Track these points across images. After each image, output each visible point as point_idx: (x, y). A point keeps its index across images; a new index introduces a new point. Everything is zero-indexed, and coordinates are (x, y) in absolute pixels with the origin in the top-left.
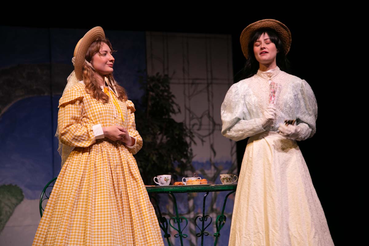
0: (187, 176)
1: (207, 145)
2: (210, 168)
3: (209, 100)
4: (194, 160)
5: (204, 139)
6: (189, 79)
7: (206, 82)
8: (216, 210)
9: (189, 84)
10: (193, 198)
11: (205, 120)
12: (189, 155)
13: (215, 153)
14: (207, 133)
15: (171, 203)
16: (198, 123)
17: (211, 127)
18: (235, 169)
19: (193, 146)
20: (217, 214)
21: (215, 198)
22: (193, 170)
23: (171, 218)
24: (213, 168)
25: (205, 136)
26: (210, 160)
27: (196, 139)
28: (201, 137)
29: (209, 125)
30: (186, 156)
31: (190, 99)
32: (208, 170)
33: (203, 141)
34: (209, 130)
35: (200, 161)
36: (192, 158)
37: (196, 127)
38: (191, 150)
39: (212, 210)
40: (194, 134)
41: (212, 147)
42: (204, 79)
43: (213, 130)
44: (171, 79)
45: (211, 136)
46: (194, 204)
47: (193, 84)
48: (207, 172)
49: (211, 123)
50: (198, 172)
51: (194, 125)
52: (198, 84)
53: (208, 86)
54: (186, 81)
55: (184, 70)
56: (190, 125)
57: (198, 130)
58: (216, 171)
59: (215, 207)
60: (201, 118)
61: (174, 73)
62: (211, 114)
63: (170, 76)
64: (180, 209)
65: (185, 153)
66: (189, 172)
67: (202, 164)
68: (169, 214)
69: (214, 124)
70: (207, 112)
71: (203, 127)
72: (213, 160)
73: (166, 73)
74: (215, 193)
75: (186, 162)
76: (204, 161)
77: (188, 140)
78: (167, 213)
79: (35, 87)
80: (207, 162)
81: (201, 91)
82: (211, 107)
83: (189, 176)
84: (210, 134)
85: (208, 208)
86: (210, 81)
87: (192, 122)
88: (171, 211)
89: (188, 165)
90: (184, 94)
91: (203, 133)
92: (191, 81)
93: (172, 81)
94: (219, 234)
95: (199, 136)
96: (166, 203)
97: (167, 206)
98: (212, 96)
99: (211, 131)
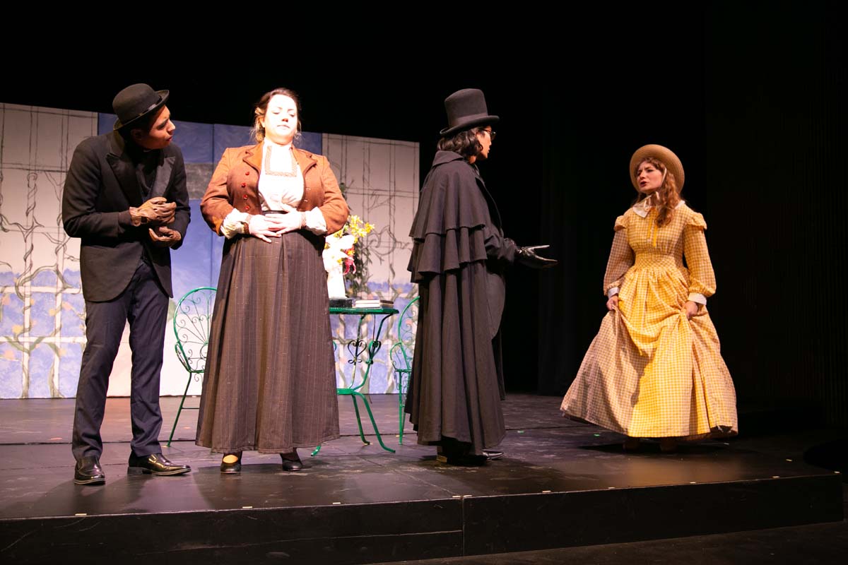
0: (361, 298)
1: (386, 264)
2: (389, 289)
3: (390, 214)
4: (370, 280)
5: (382, 258)
6: (369, 189)
7: (387, 193)
8: (392, 337)
9: (368, 194)
10: (367, 322)
11: (385, 237)
12: (363, 275)
13: (394, 273)
14: (386, 250)
15: (342, 327)
16: (377, 239)
17: (392, 245)
18: (416, 292)
19: (369, 266)
20: (393, 341)
21: (392, 324)
22: (368, 292)
23: (342, 343)
24: (391, 289)
25: (384, 255)
26: (389, 281)
27: (373, 257)
28: (380, 256)
29: (389, 242)
30: (359, 275)
31: (369, 212)
32: (386, 292)
33: (381, 259)
34: (389, 247)
35: (377, 282)
36: (369, 277)
37: (375, 244)
38: (366, 269)
39: (388, 336)
40: (370, 252)
41: (391, 266)
42: (386, 191)
43: (394, 248)
44: (348, 188)
45: (391, 254)
46: (368, 329)
47: (373, 195)
48: (383, 294)
49: (392, 240)
50: (376, 295)
51: (372, 241)
52: (379, 195)
53: (390, 198)
54: (366, 192)
55: (364, 179)
56: (367, 241)
57: (377, 247)
58: (394, 294)
59: (390, 333)
60: (380, 234)
61: (353, 181)
62: (392, 231)
63: (347, 186)
64: (352, 334)
65: (359, 272)
66: (364, 294)
67: (380, 286)
68: (339, 339)
69: (395, 241)
70: (388, 228)
71: (382, 244)
72: (392, 282)
73: (343, 181)
74: (392, 318)
75: (361, 282)
76: (382, 282)
77: (364, 259)
78: (337, 337)
79: (194, 190)
80: (385, 283)
81: (382, 204)
82: (392, 223)
83: (363, 297)
84: (389, 253)
85: (383, 334)
86: (392, 193)
87: (370, 239)
88: (342, 335)
89: (363, 286)
90: (363, 206)
91: (383, 250)
92: (371, 192)
93: (349, 190)
94: (372, 362)
95: (377, 253)
96: (337, 326)
97: (337, 329)
98: (394, 210)
99: (391, 249)
